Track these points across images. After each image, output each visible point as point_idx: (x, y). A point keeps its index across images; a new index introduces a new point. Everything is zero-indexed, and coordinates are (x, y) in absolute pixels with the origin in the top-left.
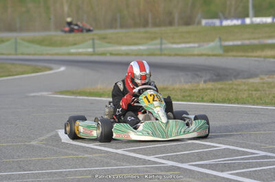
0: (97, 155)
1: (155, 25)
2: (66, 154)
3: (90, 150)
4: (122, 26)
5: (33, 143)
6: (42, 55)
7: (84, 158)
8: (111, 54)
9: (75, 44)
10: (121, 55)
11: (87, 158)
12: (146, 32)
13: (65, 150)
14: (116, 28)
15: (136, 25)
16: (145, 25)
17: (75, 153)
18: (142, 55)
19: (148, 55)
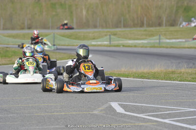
0: (150, 124)
1: (149, 25)
2: (125, 122)
3: (142, 119)
4: (125, 26)
5: (95, 112)
6: (73, 46)
7: (141, 126)
8: (123, 46)
9: (94, 39)
10: (131, 47)
11: (143, 126)
12: (145, 30)
13: (123, 119)
14: (120, 27)
15: (135, 26)
16: (142, 25)
17: (132, 121)
18: (146, 47)
19: (151, 47)
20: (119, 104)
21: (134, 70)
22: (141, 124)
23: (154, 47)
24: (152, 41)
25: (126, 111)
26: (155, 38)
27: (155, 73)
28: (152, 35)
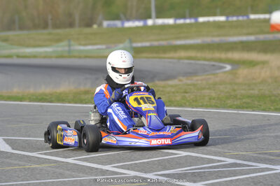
1: (56, 26)
2: (10, 165)
3: (36, 159)
4: (21, 28)
7: (33, 169)
8: (18, 56)
11: (36, 168)
12: (50, 34)
13: (8, 160)
14: (14, 30)
15: (36, 27)
16: (45, 26)
18: (50, 57)
19: (57, 57)
20: (5, 140)
21: (32, 90)
22: (34, 166)
23: (62, 57)
24: (60, 49)
25: (13, 149)
26: (62, 44)
27: (60, 94)
28: (59, 40)
